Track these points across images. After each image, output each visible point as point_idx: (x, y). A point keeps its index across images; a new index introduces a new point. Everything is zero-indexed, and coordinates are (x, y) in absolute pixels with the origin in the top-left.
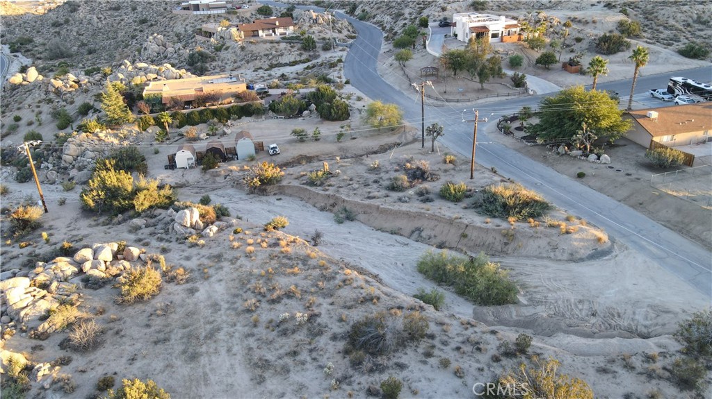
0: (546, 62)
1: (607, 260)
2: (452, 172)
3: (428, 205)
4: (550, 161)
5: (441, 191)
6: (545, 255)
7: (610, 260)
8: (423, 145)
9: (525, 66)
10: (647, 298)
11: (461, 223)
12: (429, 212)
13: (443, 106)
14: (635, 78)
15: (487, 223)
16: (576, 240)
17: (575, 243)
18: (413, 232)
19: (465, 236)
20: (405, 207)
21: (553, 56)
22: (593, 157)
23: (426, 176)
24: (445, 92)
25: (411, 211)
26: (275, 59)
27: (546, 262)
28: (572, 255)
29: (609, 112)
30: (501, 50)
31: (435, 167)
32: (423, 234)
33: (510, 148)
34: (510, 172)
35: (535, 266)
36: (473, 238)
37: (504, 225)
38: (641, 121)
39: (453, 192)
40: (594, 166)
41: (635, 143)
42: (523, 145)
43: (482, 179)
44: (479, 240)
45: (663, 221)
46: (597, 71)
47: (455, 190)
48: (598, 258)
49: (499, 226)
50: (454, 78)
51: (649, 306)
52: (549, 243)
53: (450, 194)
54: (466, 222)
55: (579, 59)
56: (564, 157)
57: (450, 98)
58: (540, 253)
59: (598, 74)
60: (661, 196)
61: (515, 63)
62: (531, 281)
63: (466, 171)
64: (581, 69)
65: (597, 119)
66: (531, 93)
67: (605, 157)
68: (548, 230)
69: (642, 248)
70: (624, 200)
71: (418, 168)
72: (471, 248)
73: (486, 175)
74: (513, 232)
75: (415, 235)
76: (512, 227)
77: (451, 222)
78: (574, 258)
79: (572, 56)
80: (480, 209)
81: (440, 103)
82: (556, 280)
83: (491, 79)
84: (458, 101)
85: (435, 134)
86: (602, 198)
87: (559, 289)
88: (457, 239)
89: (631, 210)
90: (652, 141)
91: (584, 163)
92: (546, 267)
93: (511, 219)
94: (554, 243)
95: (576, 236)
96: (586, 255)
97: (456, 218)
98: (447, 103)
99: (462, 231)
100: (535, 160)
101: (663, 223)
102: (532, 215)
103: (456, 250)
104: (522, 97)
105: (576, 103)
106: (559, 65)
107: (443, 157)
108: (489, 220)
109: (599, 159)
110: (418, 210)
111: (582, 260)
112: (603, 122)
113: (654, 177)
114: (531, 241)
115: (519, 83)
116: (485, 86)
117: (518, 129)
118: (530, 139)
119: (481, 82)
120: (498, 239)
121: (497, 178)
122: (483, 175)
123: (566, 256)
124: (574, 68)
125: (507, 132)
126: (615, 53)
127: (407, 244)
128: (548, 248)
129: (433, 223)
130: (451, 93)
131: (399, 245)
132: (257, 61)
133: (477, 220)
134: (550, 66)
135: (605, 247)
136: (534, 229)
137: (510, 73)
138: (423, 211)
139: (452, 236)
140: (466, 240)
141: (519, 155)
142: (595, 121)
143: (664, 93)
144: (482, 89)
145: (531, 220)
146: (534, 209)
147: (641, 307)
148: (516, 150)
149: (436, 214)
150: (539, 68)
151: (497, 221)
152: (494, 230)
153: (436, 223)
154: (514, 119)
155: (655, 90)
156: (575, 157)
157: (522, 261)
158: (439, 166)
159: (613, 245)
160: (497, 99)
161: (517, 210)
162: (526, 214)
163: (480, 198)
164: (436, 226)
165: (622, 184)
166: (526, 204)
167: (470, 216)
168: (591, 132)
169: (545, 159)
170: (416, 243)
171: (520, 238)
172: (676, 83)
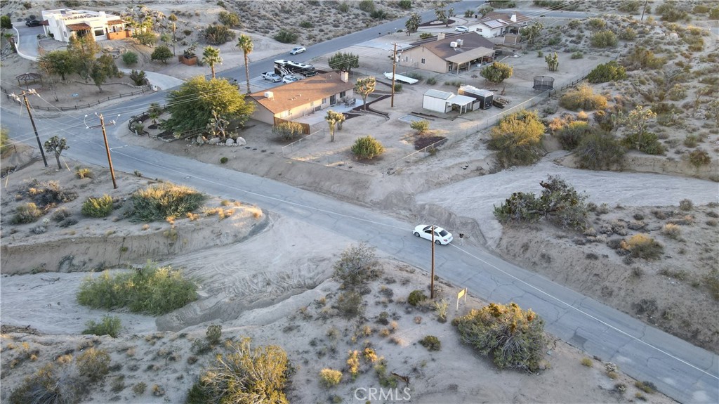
0: (161, 57)
1: (266, 232)
2: (91, 186)
3: (72, 228)
4: (193, 153)
5: (84, 209)
6: (212, 244)
7: (269, 230)
8: (46, 164)
9: (141, 63)
10: (306, 254)
11: (118, 237)
12: (75, 236)
14: (246, 64)
15: (145, 229)
16: (235, 221)
17: (236, 225)
18: (61, 263)
19: (124, 250)
20: (42, 239)
21: (167, 50)
22: (230, 141)
23: (60, 197)
24: (57, 101)
25: (52, 240)
27: (215, 250)
28: (236, 236)
29: (233, 97)
30: (111, 48)
31: (69, 185)
32: (75, 262)
33: (149, 149)
34: (156, 173)
35: (205, 257)
36: (134, 249)
37: (164, 226)
38: (261, 101)
39: (98, 207)
40: (234, 149)
41: (262, 122)
42: (162, 143)
43: (126, 186)
44: (141, 250)
45: (300, 185)
46: (212, 60)
47: (99, 204)
48: (258, 232)
49: (159, 229)
50: (64, 84)
51: (309, 260)
52: (212, 231)
53: (95, 210)
54: (122, 234)
55: (193, 51)
56: (205, 147)
57: (65, 106)
58: (207, 244)
59: (214, 62)
60: (294, 164)
61: (130, 60)
62: (205, 273)
63: (107, 181)
64: (198, 60)
65: (224, 105)
66: (156, 89)
67: (240, 139)
68: (209, 220)
69: (291, 213)
70: (266, 175)
71: (47, 191)
72: (135, 260)
73: (131, 181)
74: (175, 231)
75: (66, 266)
76: (173, 226)
77: (105, 239)
78: (238, 239)
79: (186, 48)
80: (133, 218)
81: (53, 113)
82: (228, 265)
83: (108, 80)
84: (76, 108)
85: (57, 149)
86: (247, 176)
87: (233, 272)
88: (117, 256)
89: (274, 182)
90: (274, 118)
91: (224, 149)
92: (216, 255)
93: (170, 219)
94: (217, 230)
95: (235, 218)
96: (248, 233)
97: (110, 234)
98: (64, 113)
99: (120, 245)
100: (178, 155)
101: (301, 187)
102: (189, 210)
103: (119, 268)
104: (147, 95)
105: (201, 92)
106: (175, 59)
107: (76, 172)
108: (146, 226)
109: (235, 142)
110: (61, 237)
111: (245, 238)
112: (230, 108)
113: (284, 149)
114: (195, 235)
115: (139, 81)
116: (103, 88)
117: (152, 127)
118: (167, 135)
119: (98, 84)
120: (162, 243)
121: (143, 182)
122: (128, 182)
123: (231, 239)
124: (190, 60)
125: (141, 132)
126: (224, 43)
127: (58, 279)
128: (213, 236)
129: (83, 247)
130: (64, 101)
131: (47, 283)
133: (135, 229)
134: (168, 60)
135: (262, 221)
136: (195, 222)
137: (128, 71)
138: (67, 237)
139: (111, 254)
140: (127, 253)
141: (161, 153)
142: (223, 107)
143: (273, 75)
144: (101, 92)
145: (190, 214)
146: (190, 203)
147: (304, 264)
148: (156, 149)
149: (84, 235)
150: (156, 63)
151: (156, 225)
152: (155, 234)
153: (87, 245)
154: (144, 118)
155: (265, 74)
156: (215, 144)
157: (192, 256)
158: (73, 182)
159: (267, 217)
160: (120, 100)
161: (173, 208)
162: (183, 210)
163: (131, 206)
164: (88, 249)
165: (261, 161)
166: (180, 200)
167: (125, 228)
168: (222, 118)
169: (187, 153)
170: (69, 274)
171: (184, 235)
172: (279, 65)
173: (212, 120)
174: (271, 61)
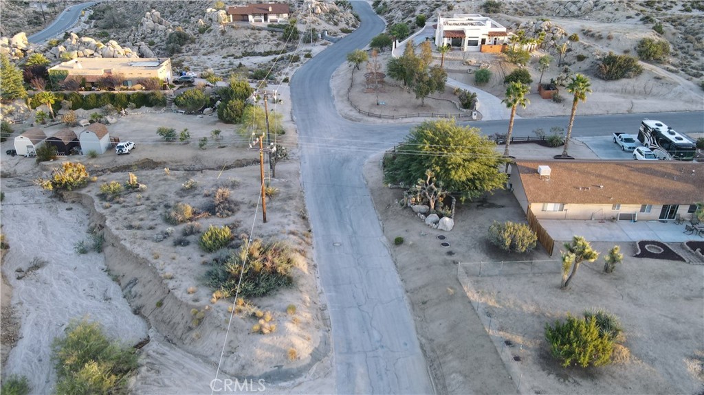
4: (389, 213)
6: (214, 359)
7: (286, 388)
8: (271, 168)
9: (492, 83)
11: (168, 285)
12: (156, 261)
13: (359, 120)
15: (189, 293)
16: (262, 346)
17: (258, 351)
18: (130, 283)
19: (161, 304)
20: (141, 249)
21: (528, 75)
22: (433, 218)
23: (217, 210)
25: (141, 255)
26: (249, 47)
27: (207, 371)
28: (243, 367)
30: (474, 61)
31: (248, 199)
32: (134, 289)
33: (367, 187)
35: (189, 373)
36: (165, 309)
37: (203, 300)
38: (523, 177)
40: (425, 231)
41: (518, 206)
43: (275, 224)
44: (168, 315)
45: (427, 339)
48: (273, 381)
49: (198, 300)
52: (230, 342)
54: (172, 285)
56: (404, 212)
57: (377, 111)
58: (212, 354)
60: (455, 297)
61: (481, 78)
64: (555, 94)
66: (476, 117)
67: (445, 221)
68: (244, 322)
70: (412, 292)
72: (158, 323)
73: (286, 220)
74: (203, 315)
75: (128, 288)
76: (209, 307)
78: (242, 374)
81: (359, 116)
84: (380, 117)
88: (154, 307)
90: (528, 208)
91: (417, 225)
92: (200, 378)
93: (218, 294)
94: (235, 344)
95: (266, 340)
97: (168, 278)
98: (366, 118)
99: (163, 297)
101: (424, 341)
102: (246, 294)
103: (145, 321)
109: (437, 222)
110: (148, 256)
111: (250, 378)
114: (214, 334)
115: (468, 103)
116: (427, 101)
119: (418, 97)
120: (185, 320)
121: (291, 227)
122: (281, 220)
123: (235, 368)
124: (548, 92)
126: (617, 79)
127: (108, 300)
128: (225, 349)
129: (149, 277)
131: (101, 297)
132: (232, 48)
133: (184, 286)
136: (229, 316)
138: (150, 258)
139: (153, 301)
140: (159, 310)
141: (369, 197)
143: (627, 140)
144: (422, 106)
148: (371, 191)
149: (157, 265)
151: (202, 293)
152: (188, 306)
153: (151, 278)
156: (416, 214)
164: (150, 282)
165: (430, 266)
167: (186, 278)
169: (385, 210)
170: (123, 299)
171: (207, 324)
172: (646, 128)
173: (420, 181)
174: (640, 119)
